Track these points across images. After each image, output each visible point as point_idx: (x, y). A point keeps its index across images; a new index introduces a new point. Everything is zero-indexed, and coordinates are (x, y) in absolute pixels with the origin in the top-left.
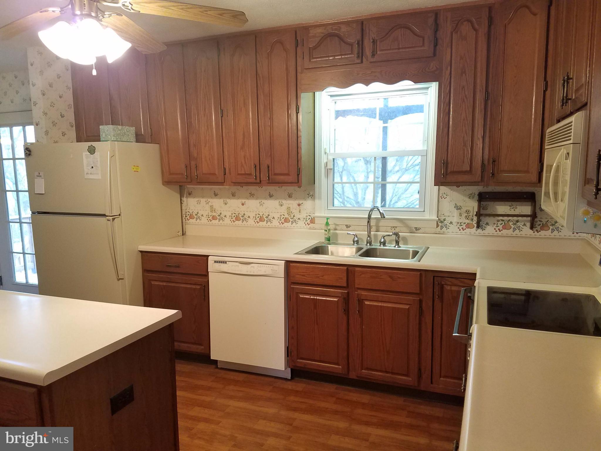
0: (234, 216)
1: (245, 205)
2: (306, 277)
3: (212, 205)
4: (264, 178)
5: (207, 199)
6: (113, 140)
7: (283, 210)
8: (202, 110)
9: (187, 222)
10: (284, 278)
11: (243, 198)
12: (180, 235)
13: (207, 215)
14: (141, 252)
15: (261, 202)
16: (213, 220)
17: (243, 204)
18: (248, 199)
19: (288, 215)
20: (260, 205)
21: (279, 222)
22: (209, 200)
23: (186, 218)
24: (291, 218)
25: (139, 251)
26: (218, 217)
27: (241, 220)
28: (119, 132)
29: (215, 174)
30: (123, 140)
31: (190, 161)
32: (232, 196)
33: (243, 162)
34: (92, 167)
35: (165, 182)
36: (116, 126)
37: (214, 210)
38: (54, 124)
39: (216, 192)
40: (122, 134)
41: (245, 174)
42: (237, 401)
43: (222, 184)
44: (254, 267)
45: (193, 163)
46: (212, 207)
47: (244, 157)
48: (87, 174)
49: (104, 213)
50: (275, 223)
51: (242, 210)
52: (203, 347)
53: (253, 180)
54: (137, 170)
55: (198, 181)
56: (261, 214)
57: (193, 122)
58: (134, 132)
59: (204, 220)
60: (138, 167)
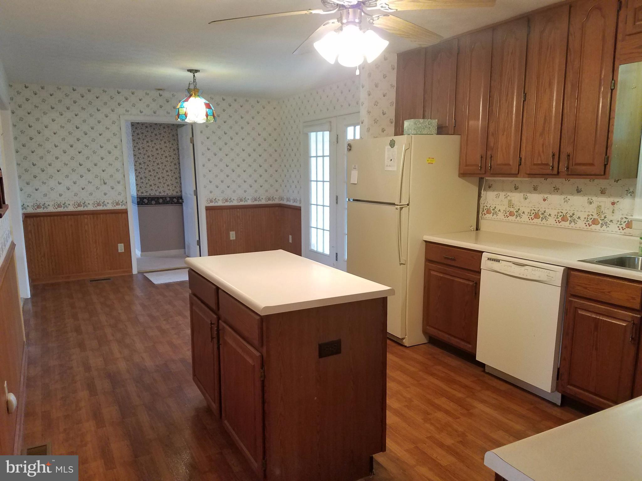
0: (533, 213)
1: (546, 201)
2: (588, 290)
3: (510, 199)
4: (563, 168)
5: (506, 193)
6: (413, 133)
7: (592, 209)
8: (504, 95)
9: (483, 217)
10: (560, 288)
11: (545, 193)
12: (472, 230)
13: (504, 211)
14: (426, 241)
15: (566, 197)
16: (510, 216)
17: (544, 200)
18: (550, 194)
19: (598, 216)
20: (564, 201)
21: (585, 223)
22: (509, 194)
23: (483, 213)
24: (600, 220)
25: (424, 240)
26: (515, 213)
27: (541, 218)
28: (420, 125)
29: (509, 165)
30: (424, 133)
31: (486, 152)
32: (533, 190)
33: (541, 150)
34: (391, 160)
35: (462, 174)
36: (417, 120)
37: (513, 205)
38: (376, 121)
39: (517, 185)
40: (423, 127)
41: (542, 164)
42: (486, 406)
43: (515, 175)
44: (528, 270)
45: (489, 153)
46: (510, 201)
47: (543, 145)
48: (387, 166)
49: (394, 202)
50: (581, 224)
51: (543, 206)
52: (470, 346)
53: (549, 171)
54: (431, 162)
55: (492, 172)
56: (564, 212)
57: (494, 110)
58: (436, 124)
59: (501, 216)
60: (433, 159)
